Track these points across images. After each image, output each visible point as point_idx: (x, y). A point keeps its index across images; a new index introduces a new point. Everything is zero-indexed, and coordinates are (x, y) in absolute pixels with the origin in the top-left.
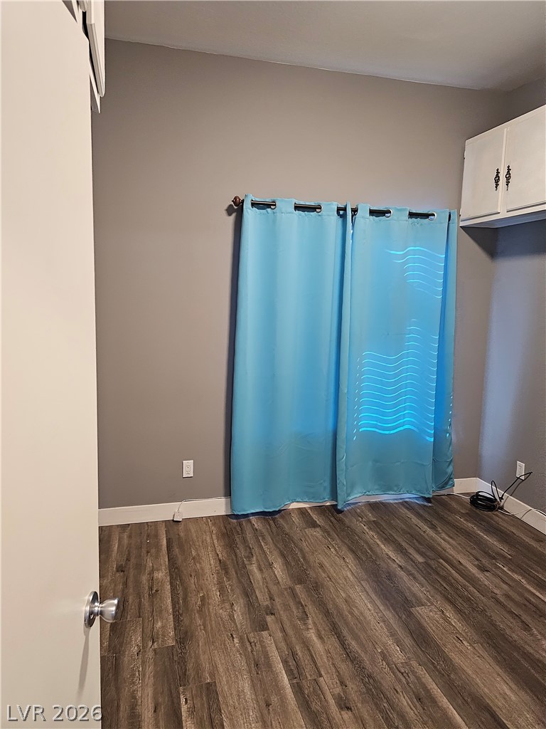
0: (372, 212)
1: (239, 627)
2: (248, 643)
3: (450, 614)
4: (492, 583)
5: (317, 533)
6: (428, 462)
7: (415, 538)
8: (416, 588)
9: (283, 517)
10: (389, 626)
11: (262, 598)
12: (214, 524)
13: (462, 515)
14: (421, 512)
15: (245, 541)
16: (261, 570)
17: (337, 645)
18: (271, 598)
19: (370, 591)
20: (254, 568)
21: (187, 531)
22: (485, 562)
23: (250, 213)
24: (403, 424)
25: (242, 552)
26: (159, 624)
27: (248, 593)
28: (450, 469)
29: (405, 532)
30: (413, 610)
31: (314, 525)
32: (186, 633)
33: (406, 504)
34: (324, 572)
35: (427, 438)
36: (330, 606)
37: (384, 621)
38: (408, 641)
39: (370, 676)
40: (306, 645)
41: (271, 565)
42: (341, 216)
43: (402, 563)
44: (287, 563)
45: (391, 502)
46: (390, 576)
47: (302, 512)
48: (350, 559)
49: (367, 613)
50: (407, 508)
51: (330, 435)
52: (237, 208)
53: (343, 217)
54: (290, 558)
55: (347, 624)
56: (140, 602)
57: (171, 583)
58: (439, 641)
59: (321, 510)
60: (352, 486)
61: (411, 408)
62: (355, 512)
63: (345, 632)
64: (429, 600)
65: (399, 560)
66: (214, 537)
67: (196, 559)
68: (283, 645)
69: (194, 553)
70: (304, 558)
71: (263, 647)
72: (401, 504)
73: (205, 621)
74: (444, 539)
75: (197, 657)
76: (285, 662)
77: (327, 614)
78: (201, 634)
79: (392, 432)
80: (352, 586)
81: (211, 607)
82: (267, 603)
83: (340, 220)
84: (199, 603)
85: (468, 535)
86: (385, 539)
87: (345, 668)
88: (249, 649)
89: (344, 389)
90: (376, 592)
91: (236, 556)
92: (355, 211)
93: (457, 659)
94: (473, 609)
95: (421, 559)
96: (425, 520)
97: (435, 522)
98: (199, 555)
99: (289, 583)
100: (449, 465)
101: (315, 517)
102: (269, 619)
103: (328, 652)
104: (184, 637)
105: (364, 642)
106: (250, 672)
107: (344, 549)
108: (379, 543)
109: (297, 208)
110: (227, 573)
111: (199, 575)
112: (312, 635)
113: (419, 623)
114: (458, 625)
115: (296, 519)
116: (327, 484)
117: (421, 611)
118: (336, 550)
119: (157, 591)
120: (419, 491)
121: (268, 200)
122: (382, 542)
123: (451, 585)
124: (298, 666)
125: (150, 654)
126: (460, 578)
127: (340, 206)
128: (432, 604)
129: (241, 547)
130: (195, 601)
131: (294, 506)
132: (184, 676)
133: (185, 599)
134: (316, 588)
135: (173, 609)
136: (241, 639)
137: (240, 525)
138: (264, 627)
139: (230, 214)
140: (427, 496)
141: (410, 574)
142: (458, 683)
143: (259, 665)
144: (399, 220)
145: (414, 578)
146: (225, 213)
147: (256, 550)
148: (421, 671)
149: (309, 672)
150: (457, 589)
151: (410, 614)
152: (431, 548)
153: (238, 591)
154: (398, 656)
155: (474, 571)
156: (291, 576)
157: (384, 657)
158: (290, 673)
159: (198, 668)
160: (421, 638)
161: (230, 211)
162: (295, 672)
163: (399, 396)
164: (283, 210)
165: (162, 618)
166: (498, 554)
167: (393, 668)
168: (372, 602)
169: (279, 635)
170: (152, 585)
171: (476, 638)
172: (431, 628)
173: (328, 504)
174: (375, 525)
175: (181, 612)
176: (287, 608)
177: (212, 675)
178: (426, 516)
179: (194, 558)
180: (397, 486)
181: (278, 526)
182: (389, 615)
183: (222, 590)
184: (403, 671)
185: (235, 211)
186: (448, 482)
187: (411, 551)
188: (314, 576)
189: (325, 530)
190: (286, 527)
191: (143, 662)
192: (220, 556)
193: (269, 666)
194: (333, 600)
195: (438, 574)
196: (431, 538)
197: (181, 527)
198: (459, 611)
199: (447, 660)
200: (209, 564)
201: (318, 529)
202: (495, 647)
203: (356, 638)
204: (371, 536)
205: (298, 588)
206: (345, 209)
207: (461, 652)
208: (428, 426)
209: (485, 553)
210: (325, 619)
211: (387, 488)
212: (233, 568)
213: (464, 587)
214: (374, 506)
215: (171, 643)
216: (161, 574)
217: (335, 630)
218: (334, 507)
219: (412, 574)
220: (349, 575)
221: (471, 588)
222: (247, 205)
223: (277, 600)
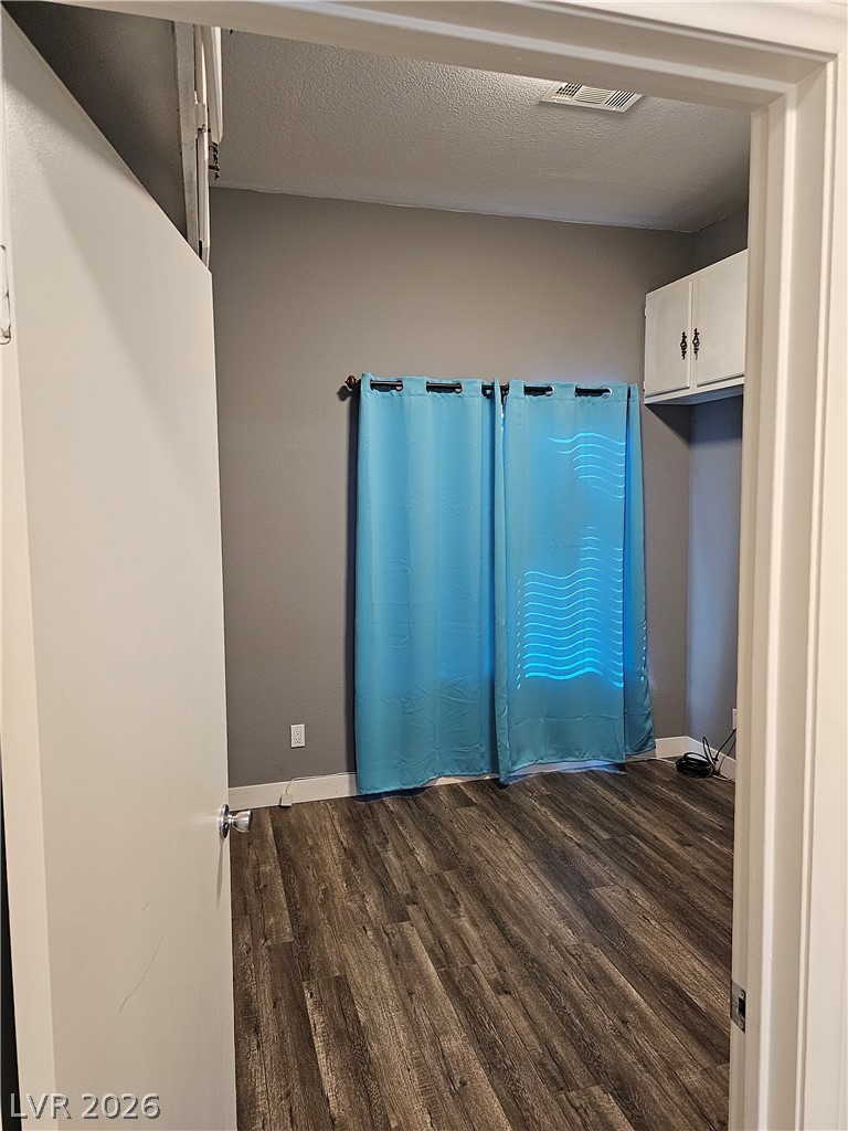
0: (528, 391)
1: (372, 918)
2: (384, 935)
3: (637, 892)
4: (693, 857)
5: (473, 812)
6: (618, 715)
7: (600, 812)
8: (597, 868)
9: (427, 796)
10: (560, 909)
11: (401, 886)
12: (335, 808)
13: (665, 784)
14: (611, 782)
15: (377, 825)
16: (398, 856)
17: (494, 929)
18: (413, 887)
19: (538, 873)
20: (391, 855)
21: (300, 817)
22: (688, 835)
23: (369, 398)
24: (583, 666)
25: (373, 838)
26: (272, 920)
27: (383, 882)
28: (649, 724)
29: (587, 806)
30: (592, 891)
31: (468, 803)
32: (307, 928)
33: (591, 774)
34: (481, 855)
35: (616, 683)
36: (487, 891)
37: (554, 904)
38: (583, 923)
39: (534, 960)
40: (457, 933)
41: (412, 851)
42: (488, 396)
43: (582, 841)
44: (432, 848)
45: (572, 771)
46: (565, 856)
47: (452, 788)
48: (515, 840)
49: (534, 897)
50: (593, 779)
51: (487, 683)
52: (352, 391)
53: (491, 397)
54: (436, 843)
55: (508, 908)
56: (245, 898)
57: (283, 877)
58: (620, 922)
59: (478, 785)
60: (519, 751)
61: (592, 644)
62: (525, 786)
63: (505, 918)
64: (612, 879)
65: (578, 838)
66: (336, 823)
67: (315, 848)
68: (428, 934)
69: (310, 842)
70: (455, 841)
71: (404, 937)
72: (586, 773)
73: (330, 914)
74: (638, 813)
75: (322, 952)
76: (431, 951)
77: (483, 899)
78: (326, 929)
79: (568, 677)
80: (517, 869)
81: (336, 900)
82: (408, 892)
83: (488, 402)
84: (321, 896)
85: (670, 806)
86: (561, 815)
87: (504, 954)
88: (387, 940)
89: (501, 621)
90: (544, 872)
91: (366, 842)
92: (505, 389)
93: (641, 939)
94: (667, 887)
95: (605, 836)
96: (616, 792)
97: (628, 793)
98: (317, 844)
99: (436, 869)
100: (647, 719)
101: (469, 794)
102: (410, 908)
103: (483, 938)
104: (304, 932)
105: (529, 926)
106: (388, 963)
107: (508, 829)
108: (553, 820)
109: (431, 388)
110: (354, 862)
111: (319, 866)
112: (465, 923)
113: (598, 904)
114: (647, 905)
115: (444, 797)
116: (485, 749)
117: (601, 893)
118: (496, 830)
119: (265, 886)
120: (607, 756)
121: (392, 379)
122: (558, 820)
123: (642, 862)
124: (446, 955)
125: (264, 951)
126: (654, 854)
127: (486, 383)
128: (616, 884)
129: (372, 832)
130: (315, 894)
131: (442, 781)
132: (307, 972)
133: (302, 893)
134: (470, 874)
135: (288, 903)
136: (376, 932)
137: (370, 808)
138: (404, 917)
139: (343, 399)
140: (618, 761)
141: (590, 852)
142: (639, 961)
143: (399, 956)
144: (563, 399)
145: (596, 857)
146: (336, 397)
147: (392, 835)
148: (597, 953)
149: (460, 961)
150: (649, 866)
151: (588, 896)
152: (621, 823)
153: (370, 881)
154: (570, 938)
155: (673, 846)
156: (439, 862)
157: (552, 940)
158: (437, 962)
159: (325, 963)
160: (600, 920)
161: (342, 394)
162: (443, 960)
163: (576, 628)
164: (412, 392)
165: (275, 915)
166: (706, 826)
167: (563, 951)
168: (541, 884)
169: (423, 924)
170: (259, 880)
171: (667, 916)
172: (611, 908)
173: (488, 778)
174: (550, 801)
175: (298, 906)
176: (433, 896)
177: (341, 968)
178: (618, 786)
179: (311, 848)
180: (577, 750)
181: (420, 807)
182: (560, 897)
183: (349, 881)
184: (574, 953)
185: (349, 394)
186: (646, 743)
187: (594, 827)
188: (469, 860)
189: (482, 809)
190: (432, 809)
191: (255, 960)
192: (345, 843)
193: (411, 956)
194: (492, 886)
195: (626, 851)
196: (623, 812)
197: (292, 813)
198: (648, 889)
199: (628, 939)
200: (331, 854)
201: (473, 808)
202: (689, 924)
203: (519, 922)
204: (544, 812)
205: (447, 875)
206: (492, 388)
207: (648, 931)
208: (616, 668)
209: (689, 825)
210: (481, 905)
211: (565, 752)
212: (363, 857)
213: (658, 864)
214: (549, 779)
215: (288, 939)
216: (270, 867)
217: (494, 916)
218: (496, 781)
219: (593, 853)
220: (513, 857)
221: (667, 865)
222: (365, 387)
223: (420, 888)
